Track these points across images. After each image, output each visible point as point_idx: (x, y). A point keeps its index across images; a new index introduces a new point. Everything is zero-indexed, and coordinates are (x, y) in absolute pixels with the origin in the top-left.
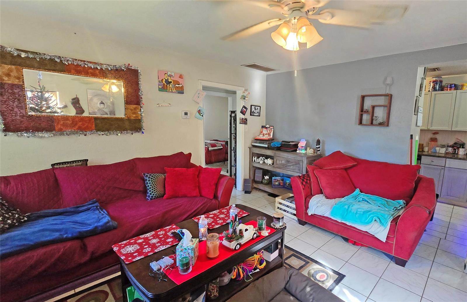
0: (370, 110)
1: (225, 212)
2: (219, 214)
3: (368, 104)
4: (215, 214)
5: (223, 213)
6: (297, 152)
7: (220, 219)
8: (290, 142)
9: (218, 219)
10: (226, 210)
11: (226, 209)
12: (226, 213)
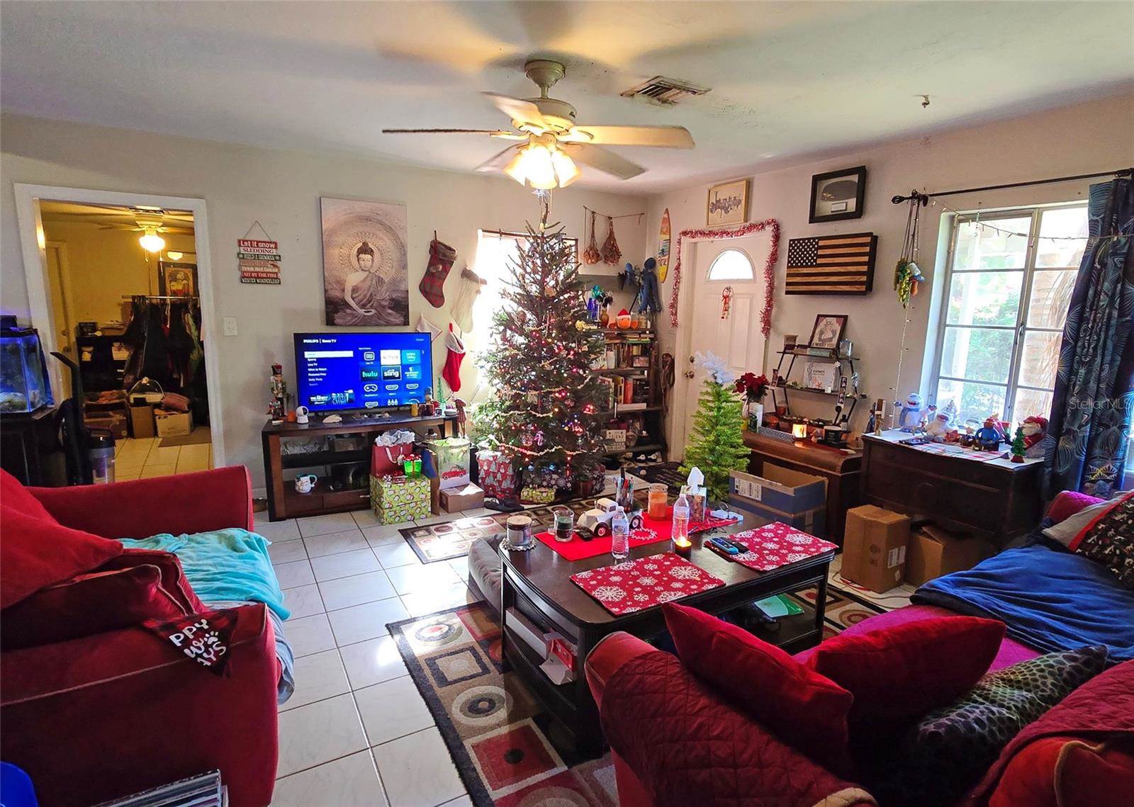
1: (638, 593)
2: (656, 589)
4: (668, 588)
5: (646, 589)
7: (651, 573)
9: (656, 573)
10: (636, 598)
11: (636, 604)
12: (637, 589)
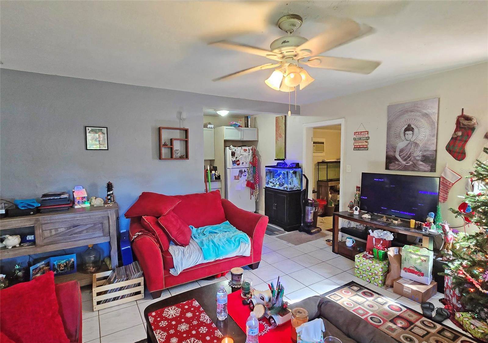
0: (168, 143)
3: (166, 136)
6: (76, 207)
8: (60, 195)
